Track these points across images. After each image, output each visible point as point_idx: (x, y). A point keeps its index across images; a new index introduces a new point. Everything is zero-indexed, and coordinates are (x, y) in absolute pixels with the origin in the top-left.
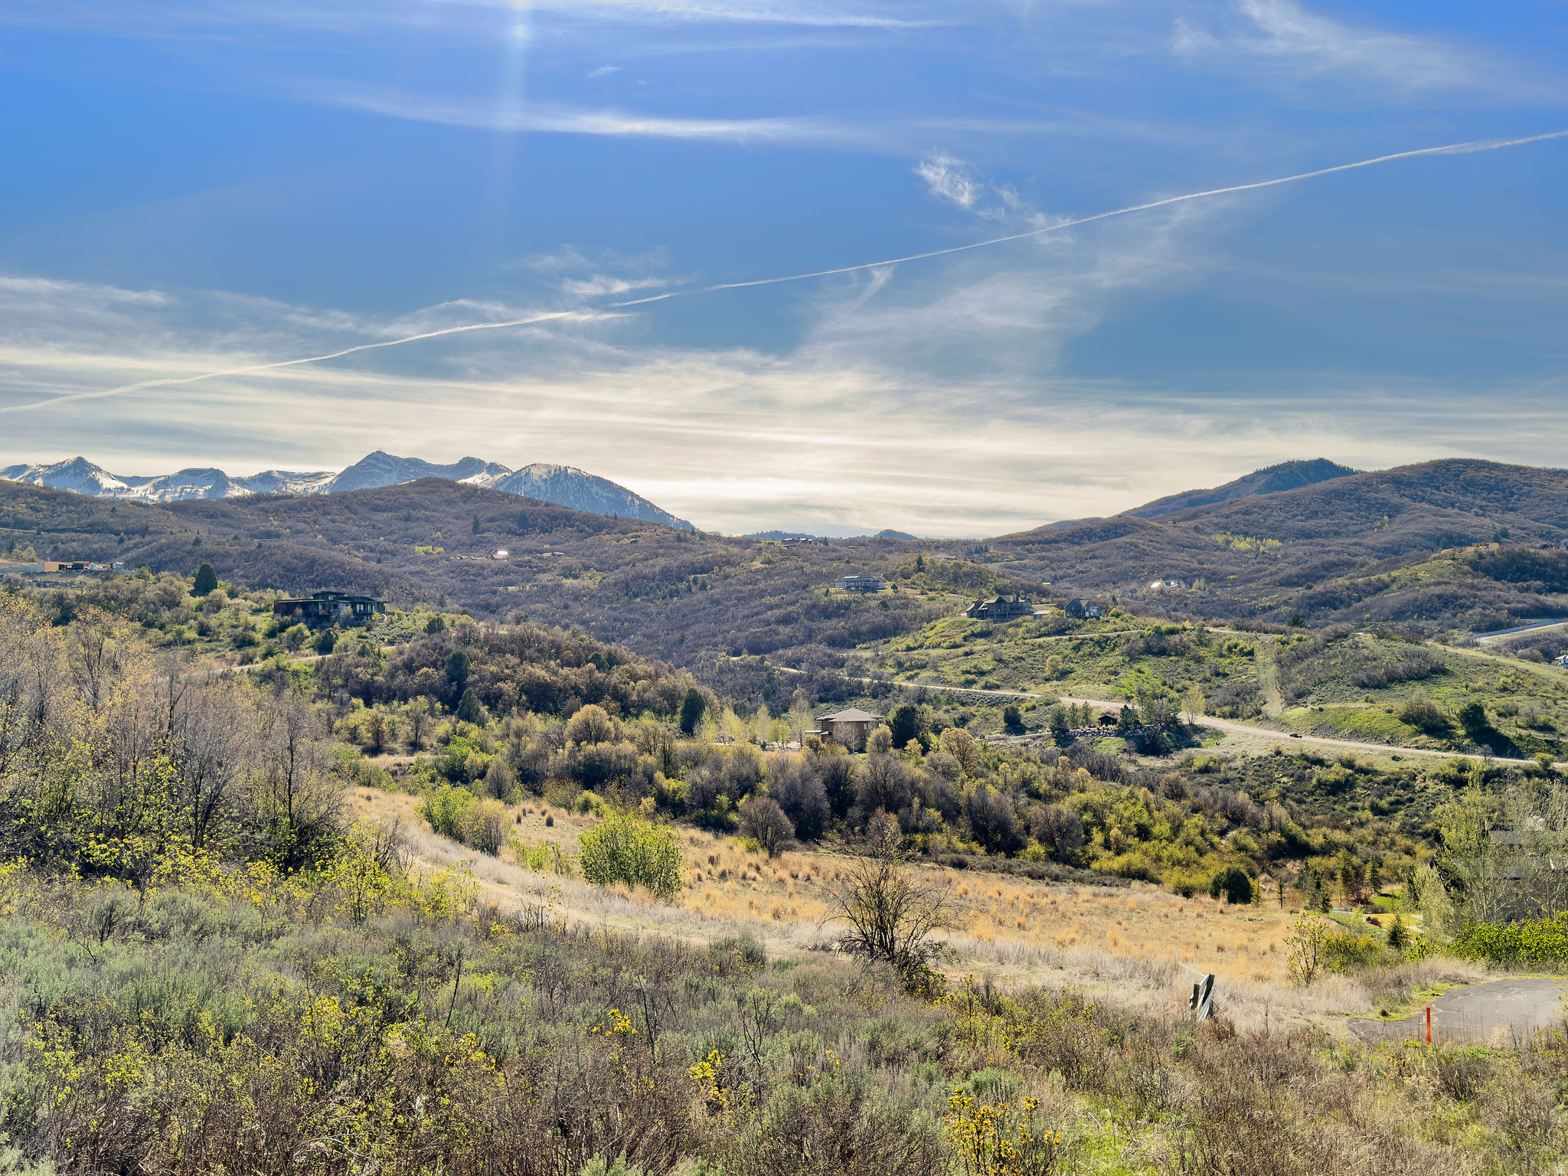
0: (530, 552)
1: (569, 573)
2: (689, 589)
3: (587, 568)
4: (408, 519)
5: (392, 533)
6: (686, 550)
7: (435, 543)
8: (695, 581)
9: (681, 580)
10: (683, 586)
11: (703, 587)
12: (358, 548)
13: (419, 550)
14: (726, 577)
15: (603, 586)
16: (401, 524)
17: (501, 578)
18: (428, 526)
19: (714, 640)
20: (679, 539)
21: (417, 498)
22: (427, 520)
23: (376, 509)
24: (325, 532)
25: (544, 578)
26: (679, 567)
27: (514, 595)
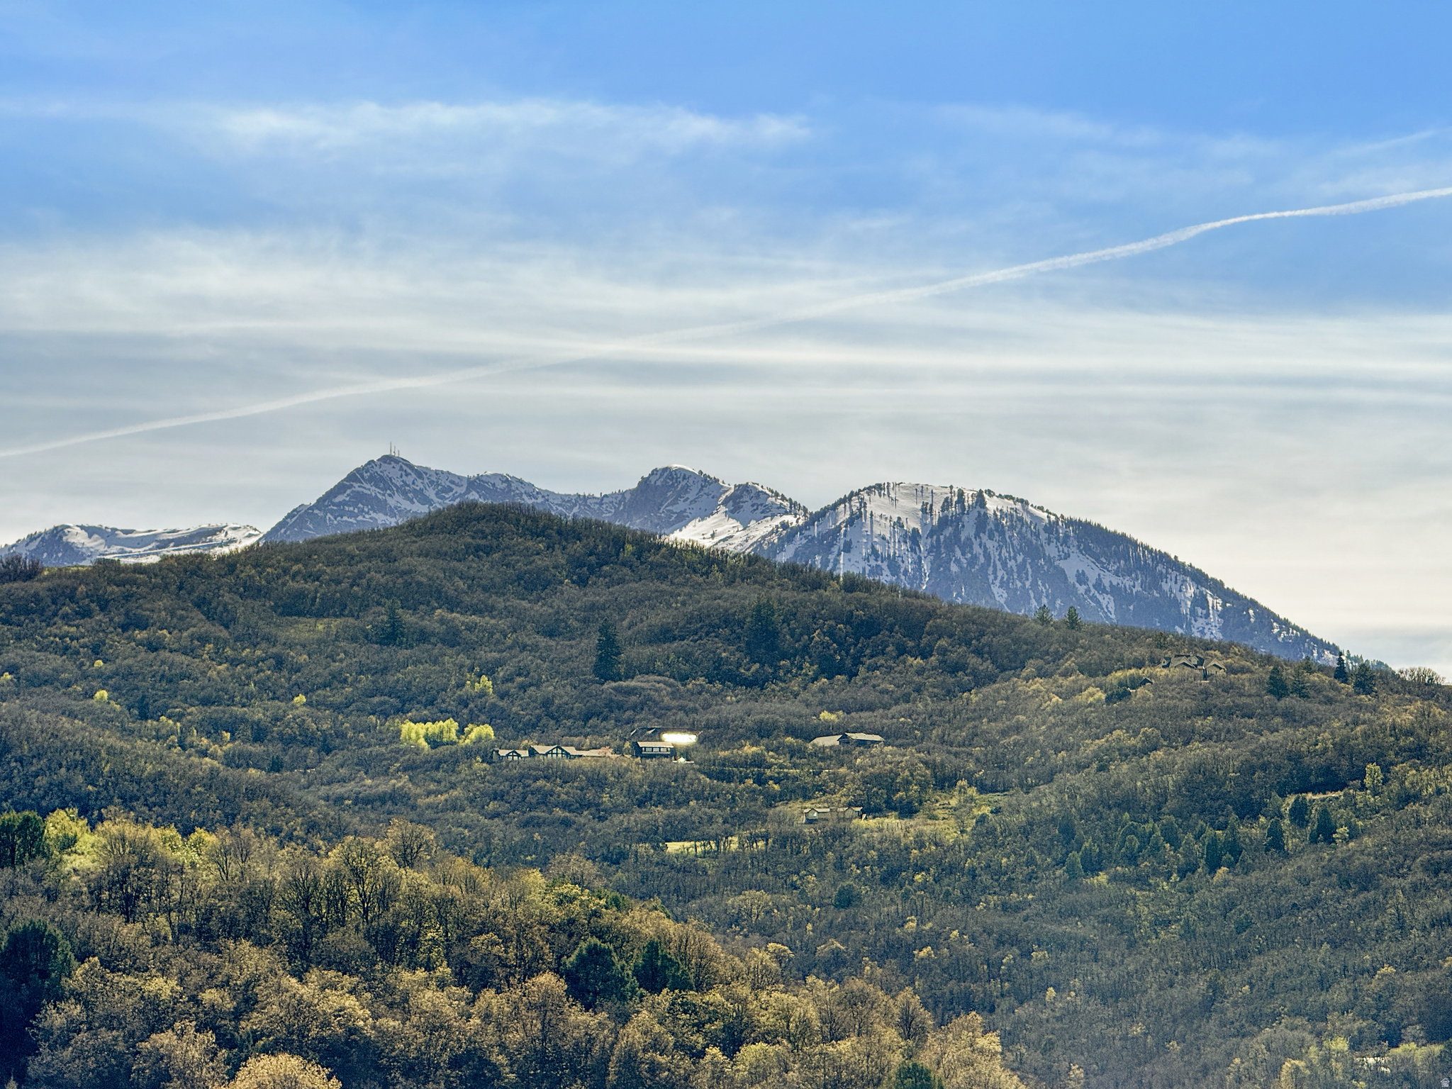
0: (763, 731)
1: (884, 796)
2: (1275, 841)
3: (945, 782)
4: (391, 635)
5: (337, 679)
6: (1290, 717)
7: (468, 712)
8: (1299, 813)
9: (1249, 810)
10: (1256, 831)
11: (1325, 832)
12: (213, 728)
13: (414, 732)
14: (1407, 798)
15: (986, 834)
16: (370, 654)
17: (659, 813)
18: (452, 658)
19: (1317, 999)
20: (1277, 687)
21: (425, 570)
22: (452, 639)
23: (294, 607)
24: (121, 682)
25: (797, 812)
26: (1248, 769)
27: (686, 867)
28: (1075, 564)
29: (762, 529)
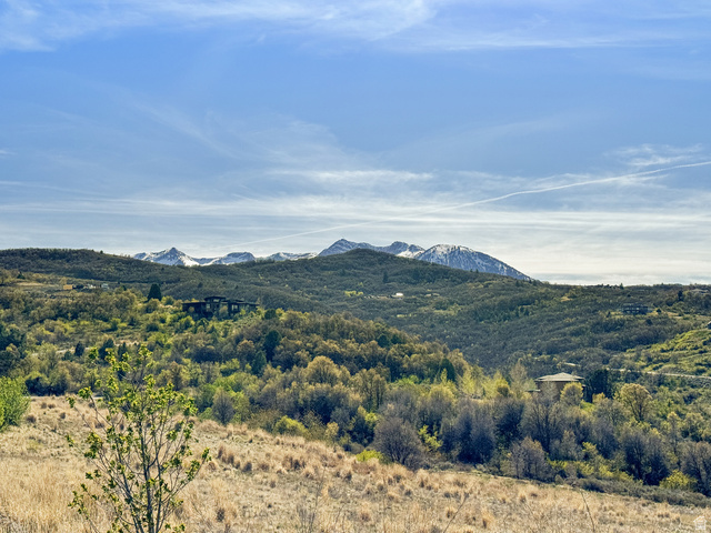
0: (416, 293)
1: (440, 306)
2: (517, 315)
3: (452, 303)
4: (343, 274)
5: (332, 283)
6: (520, 291)
7: (358, 289)
8: (522, 310)
9: (512, 309)
10: (513, 313)
11: (527, 313)
12: (308, 292)
13: (348, 293)
14: (543, 307)
15: (460, 313)
16: (339, 278)
17: (396, 309)
18: (355, 279)
19: (525, 346)
20: (517, 285)
21: (350, 261)
22: (355, 275)
23: (324, 269)
24: (290, 283)
25: (423, 309)
26: (512, 301)
27: (401, 320)
28: (478, 260)
29: (416, 253)
